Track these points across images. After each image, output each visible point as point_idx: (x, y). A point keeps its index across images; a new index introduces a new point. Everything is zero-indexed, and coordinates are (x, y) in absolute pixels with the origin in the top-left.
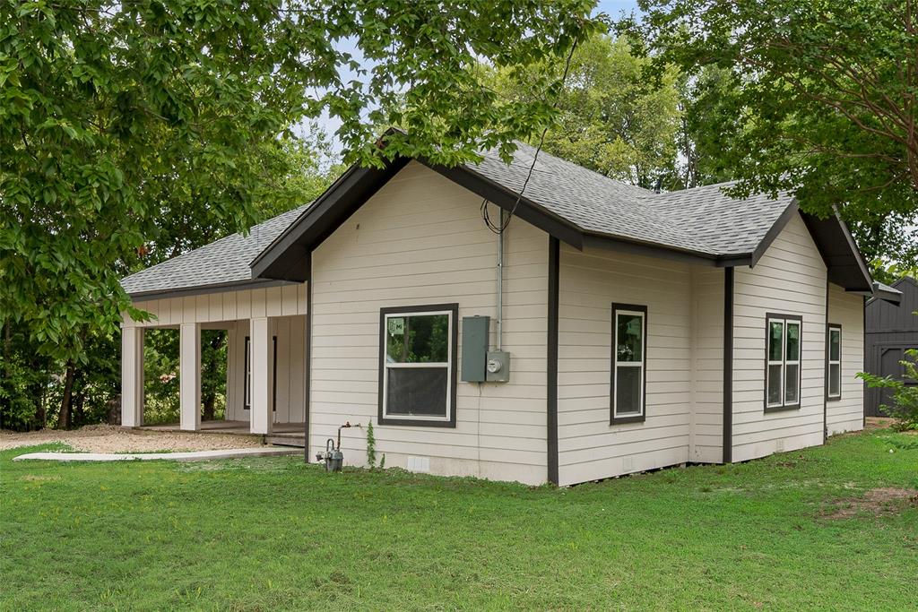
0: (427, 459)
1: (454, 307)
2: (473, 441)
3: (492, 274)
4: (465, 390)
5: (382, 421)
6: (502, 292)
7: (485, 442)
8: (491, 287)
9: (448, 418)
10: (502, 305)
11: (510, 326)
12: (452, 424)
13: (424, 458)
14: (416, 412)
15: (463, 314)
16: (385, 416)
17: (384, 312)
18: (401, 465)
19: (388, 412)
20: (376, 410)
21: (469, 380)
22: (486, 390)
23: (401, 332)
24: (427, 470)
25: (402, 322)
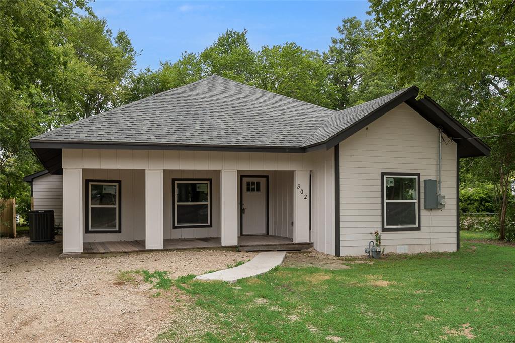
0: (407, 246)
1: (419, 175)
2: (428, 236)
3: (434, 162)
4: (424, 213)
5: (384, 230)
6: (438, 170)
7: (433, 235)
8: (434, 167)
9: (417, 226)
10: (438, 175)
11: (442, 185)
12: (419, 229)
13: (405, 246)
14: (402, 224)
15: (422, 179)
16: (385, 227)
17: (383, 174)
18: (394, 251)
19: (387, 225)
20: (380, 225)
21: (426, 208)
22: (433, 213)
23: (392, 185)
24: (407, 251)
25: (393, 180)
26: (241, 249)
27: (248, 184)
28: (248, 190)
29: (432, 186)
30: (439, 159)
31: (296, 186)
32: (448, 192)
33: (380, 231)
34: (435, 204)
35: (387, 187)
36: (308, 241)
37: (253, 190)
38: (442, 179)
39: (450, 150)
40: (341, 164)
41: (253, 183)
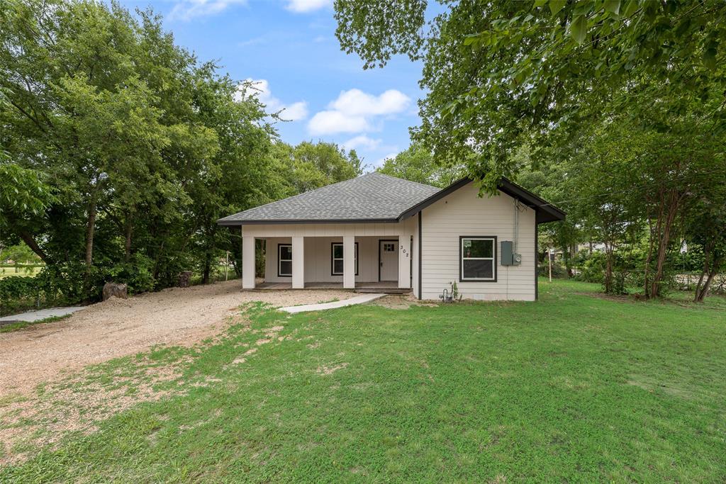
0: (484, 294)
1: (496, 237)
2: (505, 287)
3: (512, 227)
4: (501, 268)
5: (461, 281)
6: (515, 234)
7: (510, 287)
8: (512, 231)
9: (494, 279)
10: (516, 238)
11: (519, 246)
12: (496, 281)
13: (482, 294)
14: (478, 277)
15: (499, 241)
16: (463, 279)
17: (461, 237)
18: (471, 298)
19: (464, 277)
20: (458, 277)
21: (502, 264)
22: (510, 268)
23: (470, 245)
24: (484, 299)
25: (470, 242)
26: (356, 291)
27: (385, 245)
28: (385, 249)
29: (508, 246)
30: (516, 224)
31: (400, 247)
32: (526, 251)
33: (458, 281)
34: (511, 261)
35: (464, 247)
36: (409, 287)
37: (389, 250)
38: (520, 241)
39: (529, 217)
40: (422, 231)
41: (389, 245)
